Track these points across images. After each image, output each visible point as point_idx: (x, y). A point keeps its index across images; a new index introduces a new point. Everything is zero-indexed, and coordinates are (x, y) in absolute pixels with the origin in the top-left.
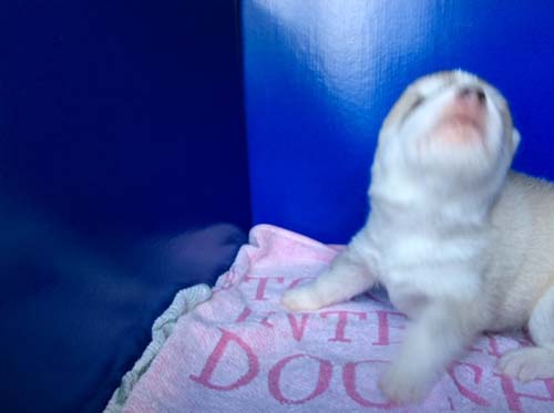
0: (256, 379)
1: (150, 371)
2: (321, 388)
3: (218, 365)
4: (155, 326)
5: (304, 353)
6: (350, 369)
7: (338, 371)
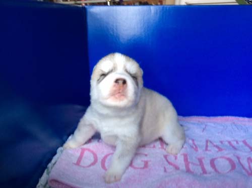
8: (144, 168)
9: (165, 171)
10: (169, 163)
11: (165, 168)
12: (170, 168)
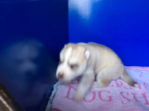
2: (94, 98)
3: (70, 93)
8: (109, 101)
9: (123, 103)
10: (124, 97)
11: (122, 101)
12: (125, 101)
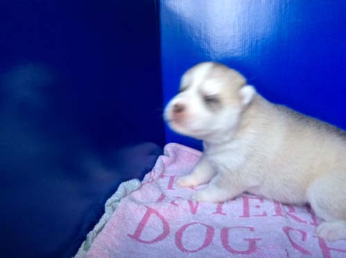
0: (168, 237)
1: (104, 231)
2: (208, 242)
3: (145, 228)
4: (107, 204)
5: (197, 221)
6: (225, 232)
7: (217, 233)
8: (248, 252)
10: (294, 245)
12: (296, 254)
